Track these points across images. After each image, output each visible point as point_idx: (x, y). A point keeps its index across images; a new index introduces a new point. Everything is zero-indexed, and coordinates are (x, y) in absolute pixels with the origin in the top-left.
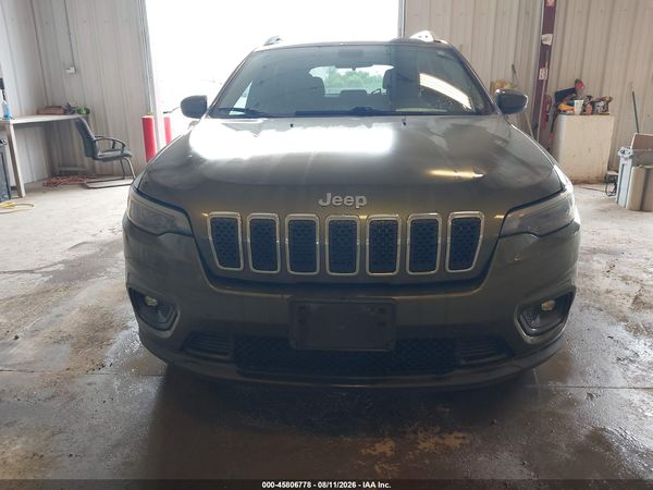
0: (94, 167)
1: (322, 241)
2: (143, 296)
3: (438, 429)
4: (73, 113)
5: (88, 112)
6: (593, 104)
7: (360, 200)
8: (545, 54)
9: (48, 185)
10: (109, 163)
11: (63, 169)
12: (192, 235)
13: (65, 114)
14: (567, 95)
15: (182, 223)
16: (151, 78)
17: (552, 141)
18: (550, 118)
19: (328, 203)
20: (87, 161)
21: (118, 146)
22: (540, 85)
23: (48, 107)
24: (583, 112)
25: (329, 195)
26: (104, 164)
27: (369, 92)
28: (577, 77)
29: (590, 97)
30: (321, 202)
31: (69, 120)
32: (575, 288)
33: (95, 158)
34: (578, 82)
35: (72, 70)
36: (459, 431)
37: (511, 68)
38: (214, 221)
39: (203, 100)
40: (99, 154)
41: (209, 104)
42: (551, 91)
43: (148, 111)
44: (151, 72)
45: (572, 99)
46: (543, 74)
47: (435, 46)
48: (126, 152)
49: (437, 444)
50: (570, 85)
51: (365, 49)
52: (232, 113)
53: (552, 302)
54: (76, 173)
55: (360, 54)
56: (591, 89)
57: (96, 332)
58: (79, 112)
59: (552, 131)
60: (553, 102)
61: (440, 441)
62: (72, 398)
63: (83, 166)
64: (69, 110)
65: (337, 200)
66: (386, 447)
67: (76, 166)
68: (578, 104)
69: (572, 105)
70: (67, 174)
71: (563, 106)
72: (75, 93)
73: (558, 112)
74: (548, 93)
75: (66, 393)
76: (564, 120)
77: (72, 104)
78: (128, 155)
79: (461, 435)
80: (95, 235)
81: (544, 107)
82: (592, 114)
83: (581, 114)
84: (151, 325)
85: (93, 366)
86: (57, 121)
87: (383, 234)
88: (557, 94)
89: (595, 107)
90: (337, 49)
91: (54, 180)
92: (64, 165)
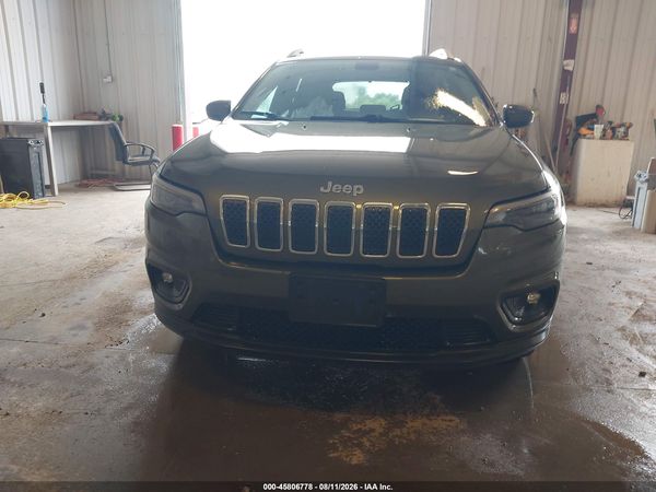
0: (123, 172)
1: (321, 223)
2: (160, 272)
3: (427, 411)
4: (107, 120)
5: (121, 119)
6: (613, 129)
7: (358, 189)
8: (566, 79)
9: (80, 186)
10: (138, 167)
11: (94, 172)
12: (206, 215)
13: (100, 119)
14: (588, 120)
15: (198, 205)
16: (183, 89)
17: (572, 164)
18: (570, 142)
19: (328, 190)
20: (118, 165)
21: (148, 152)
22: (560, 109)
23: (84, 113)
24: (603, 137)
25: (330, 184)
26: (133, 168)
27: (388, 108)
28: (600, 103)
29: (611, 123)
30: (322, 189)
31: (102, 126)
32: (557, 282)
33: (125, 162)
34: (599, 108)
35: (109, 79)
36: (447, 414)
37: (532, 92)
38: (226, 202)
39: (228, 104)
40: (130, 158)
41: (232, 108)
42: (572, 115)
43: (178, 121)
44: (183, 83)
45: (593, 124)
46: (563, 99)
47: (449, 62)
48: (155, 157)
49: (424, 424)
50: (591, 110)
51: (381, 64)
52: (254, 116)
53: (538, 296)
54: (106, 176)
55: (375, 67)
56: (612, 114)
57: (116, 315)
58: (113, 118)
59: (571, 154)
60: (574, 125)
61: (427, 422)
62: (92, 367)
63: (114, 170)
64: (104, 116)
65: (337, 188)
66: (377, 424)
67: (106, 170)
68: (598, 128)
69: (593, 129)
70: (99, 177)
71: (584, 131)
72: (110, 103)
73: (578, 136)
74: (568, 117)
75: (86, 362)
76: (584, 144)
77: (107, 111)
78: (156, 161)
79: (448, 418)
80: (120, 232)
81: (564, 130)
82: (612, 138)
83: (601, 138)
84: (166, 300)
85: (111, 343)
86: (92, 126)
87: (377, 219)
88: (577, 118)
89: (614, 132)
90: (354, 63)
91: (85, 182)
92: (97, 169)
